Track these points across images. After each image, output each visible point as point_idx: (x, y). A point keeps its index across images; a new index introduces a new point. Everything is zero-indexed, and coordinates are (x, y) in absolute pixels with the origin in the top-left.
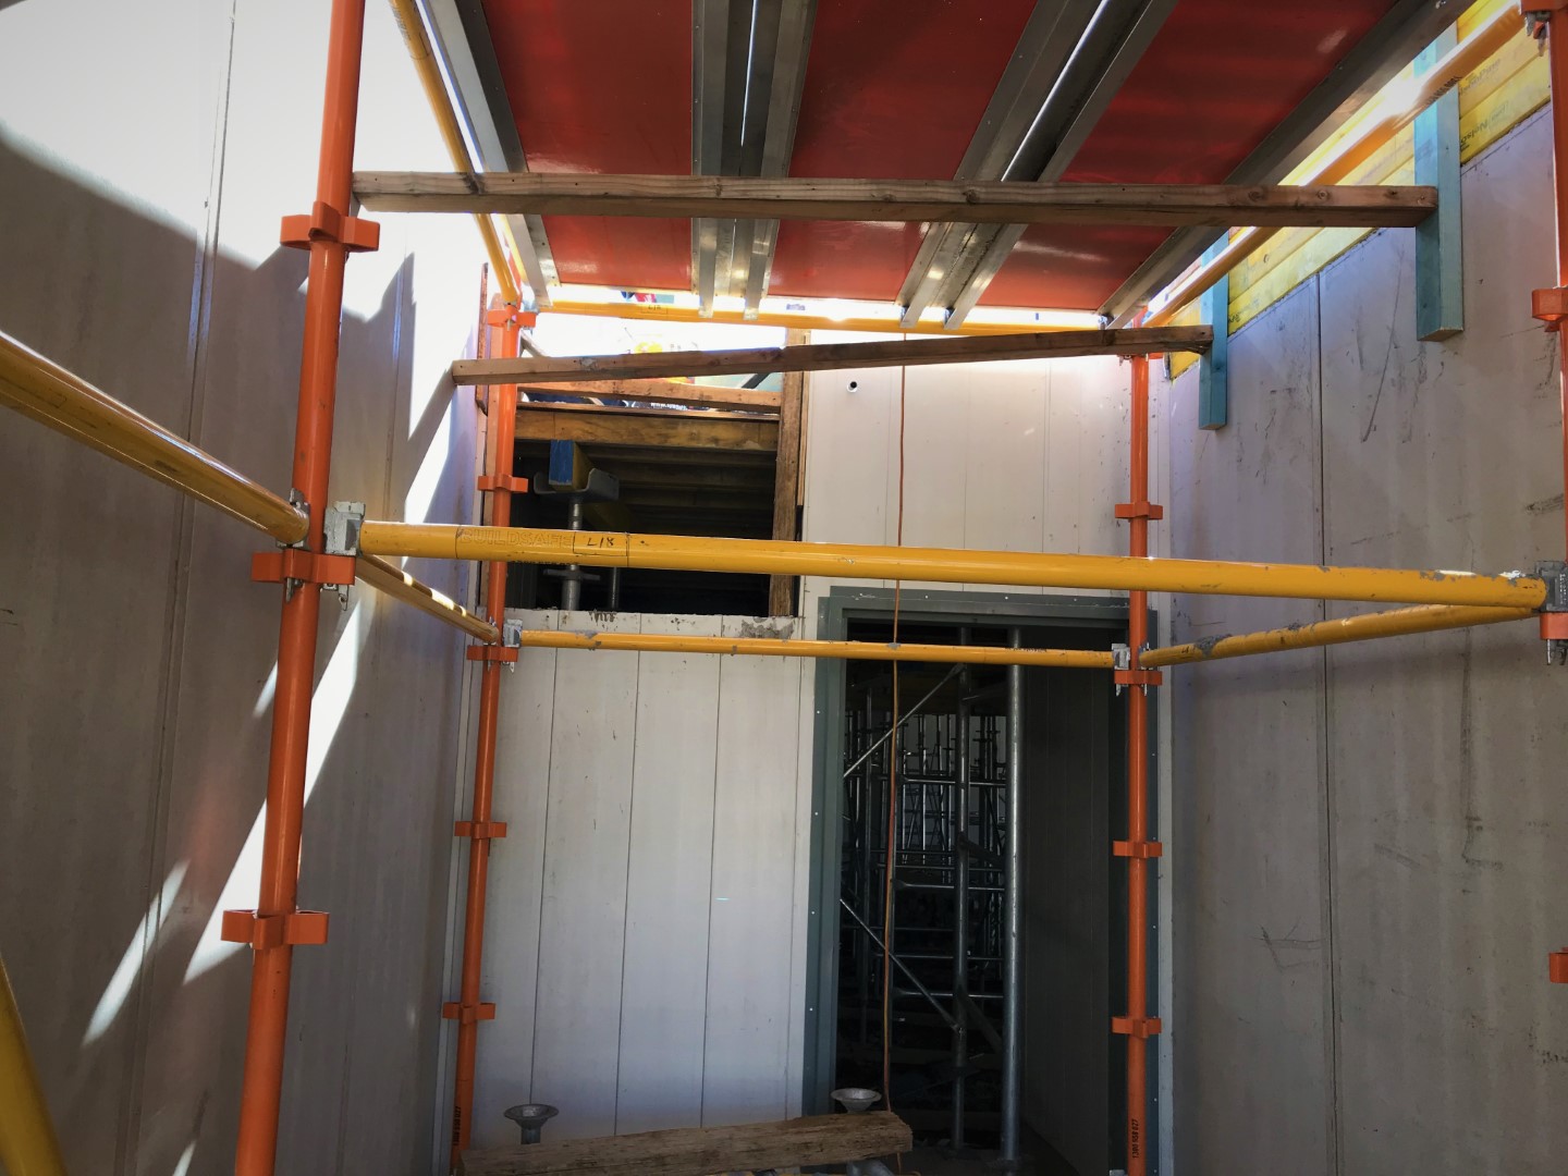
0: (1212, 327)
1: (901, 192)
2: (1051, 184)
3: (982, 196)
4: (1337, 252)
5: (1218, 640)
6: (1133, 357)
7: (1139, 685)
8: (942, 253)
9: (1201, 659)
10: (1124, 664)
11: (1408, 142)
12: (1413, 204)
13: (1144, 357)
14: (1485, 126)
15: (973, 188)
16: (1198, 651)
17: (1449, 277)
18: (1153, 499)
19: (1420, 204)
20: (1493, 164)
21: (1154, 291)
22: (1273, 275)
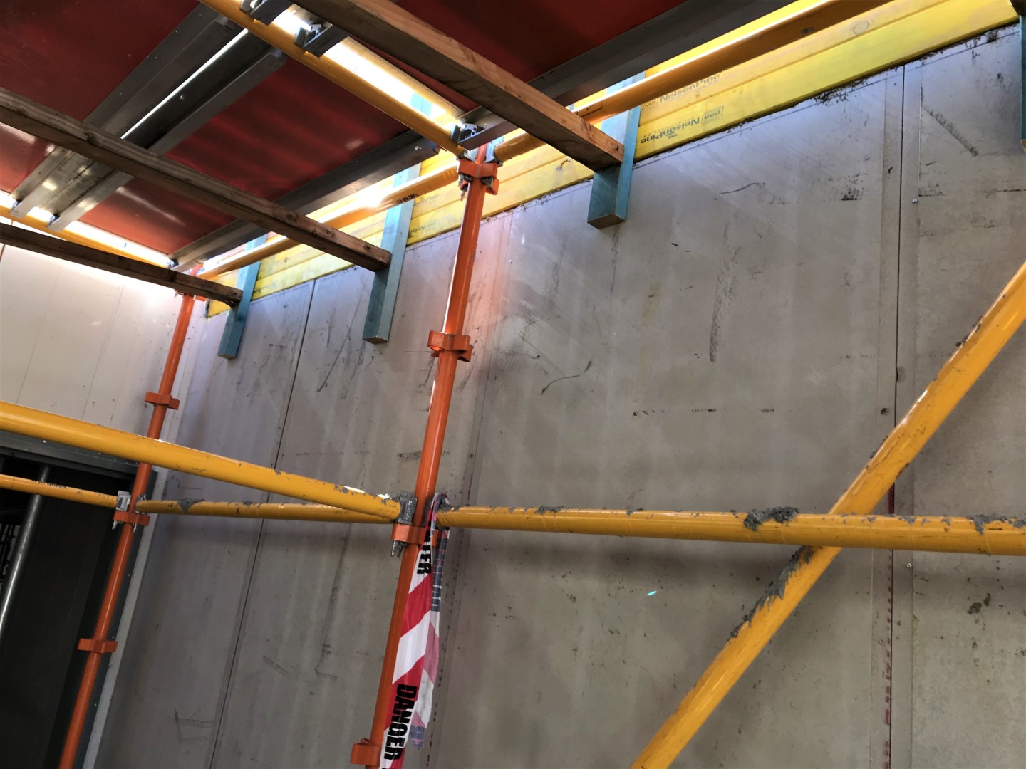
0: (242, 291)
1: (34, 111)
2: (156, 155)
3: (100, 141)
4: (329, 271)
5: (195, 502)
6: (185, 294)
7: (131, 524)
8: (58, 172)
9: (179, 513)
10: (124, 507)
11: (382, 221)
12: (377, 258)
13: (193, 297)
14: (423, 229)
15: (96, 134)
16: (179, 507)
17: (387, 308)
18: (174, 395)
19: (381, 259)
20: (424, 251)
21: (210, 255)
22: (289, 272)
